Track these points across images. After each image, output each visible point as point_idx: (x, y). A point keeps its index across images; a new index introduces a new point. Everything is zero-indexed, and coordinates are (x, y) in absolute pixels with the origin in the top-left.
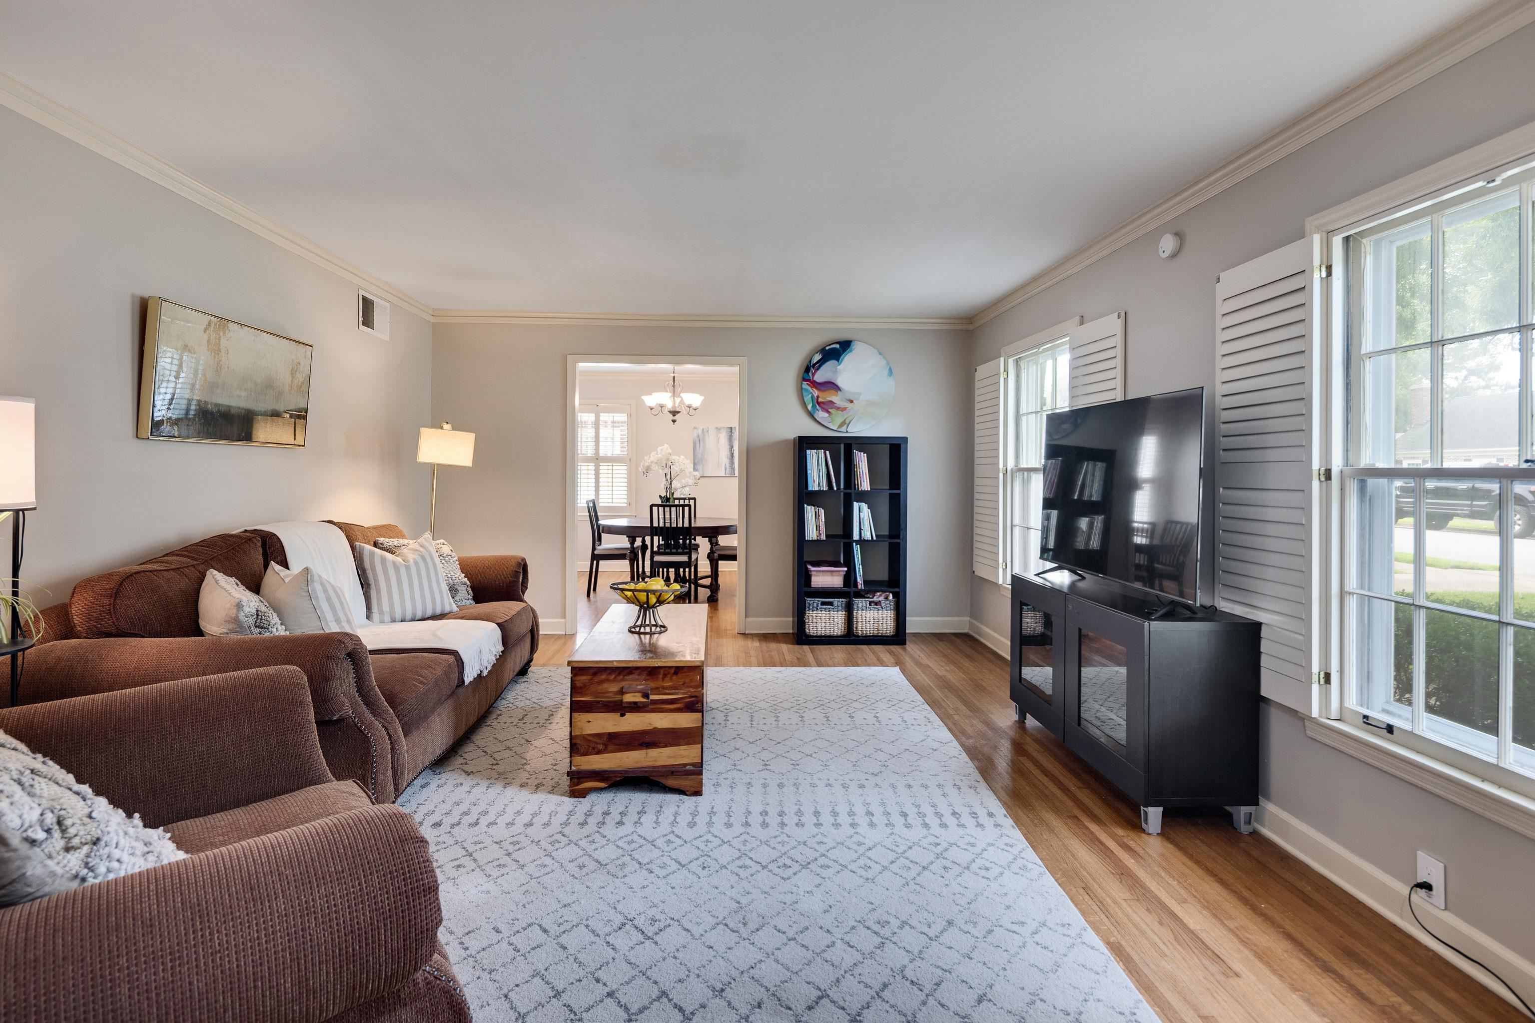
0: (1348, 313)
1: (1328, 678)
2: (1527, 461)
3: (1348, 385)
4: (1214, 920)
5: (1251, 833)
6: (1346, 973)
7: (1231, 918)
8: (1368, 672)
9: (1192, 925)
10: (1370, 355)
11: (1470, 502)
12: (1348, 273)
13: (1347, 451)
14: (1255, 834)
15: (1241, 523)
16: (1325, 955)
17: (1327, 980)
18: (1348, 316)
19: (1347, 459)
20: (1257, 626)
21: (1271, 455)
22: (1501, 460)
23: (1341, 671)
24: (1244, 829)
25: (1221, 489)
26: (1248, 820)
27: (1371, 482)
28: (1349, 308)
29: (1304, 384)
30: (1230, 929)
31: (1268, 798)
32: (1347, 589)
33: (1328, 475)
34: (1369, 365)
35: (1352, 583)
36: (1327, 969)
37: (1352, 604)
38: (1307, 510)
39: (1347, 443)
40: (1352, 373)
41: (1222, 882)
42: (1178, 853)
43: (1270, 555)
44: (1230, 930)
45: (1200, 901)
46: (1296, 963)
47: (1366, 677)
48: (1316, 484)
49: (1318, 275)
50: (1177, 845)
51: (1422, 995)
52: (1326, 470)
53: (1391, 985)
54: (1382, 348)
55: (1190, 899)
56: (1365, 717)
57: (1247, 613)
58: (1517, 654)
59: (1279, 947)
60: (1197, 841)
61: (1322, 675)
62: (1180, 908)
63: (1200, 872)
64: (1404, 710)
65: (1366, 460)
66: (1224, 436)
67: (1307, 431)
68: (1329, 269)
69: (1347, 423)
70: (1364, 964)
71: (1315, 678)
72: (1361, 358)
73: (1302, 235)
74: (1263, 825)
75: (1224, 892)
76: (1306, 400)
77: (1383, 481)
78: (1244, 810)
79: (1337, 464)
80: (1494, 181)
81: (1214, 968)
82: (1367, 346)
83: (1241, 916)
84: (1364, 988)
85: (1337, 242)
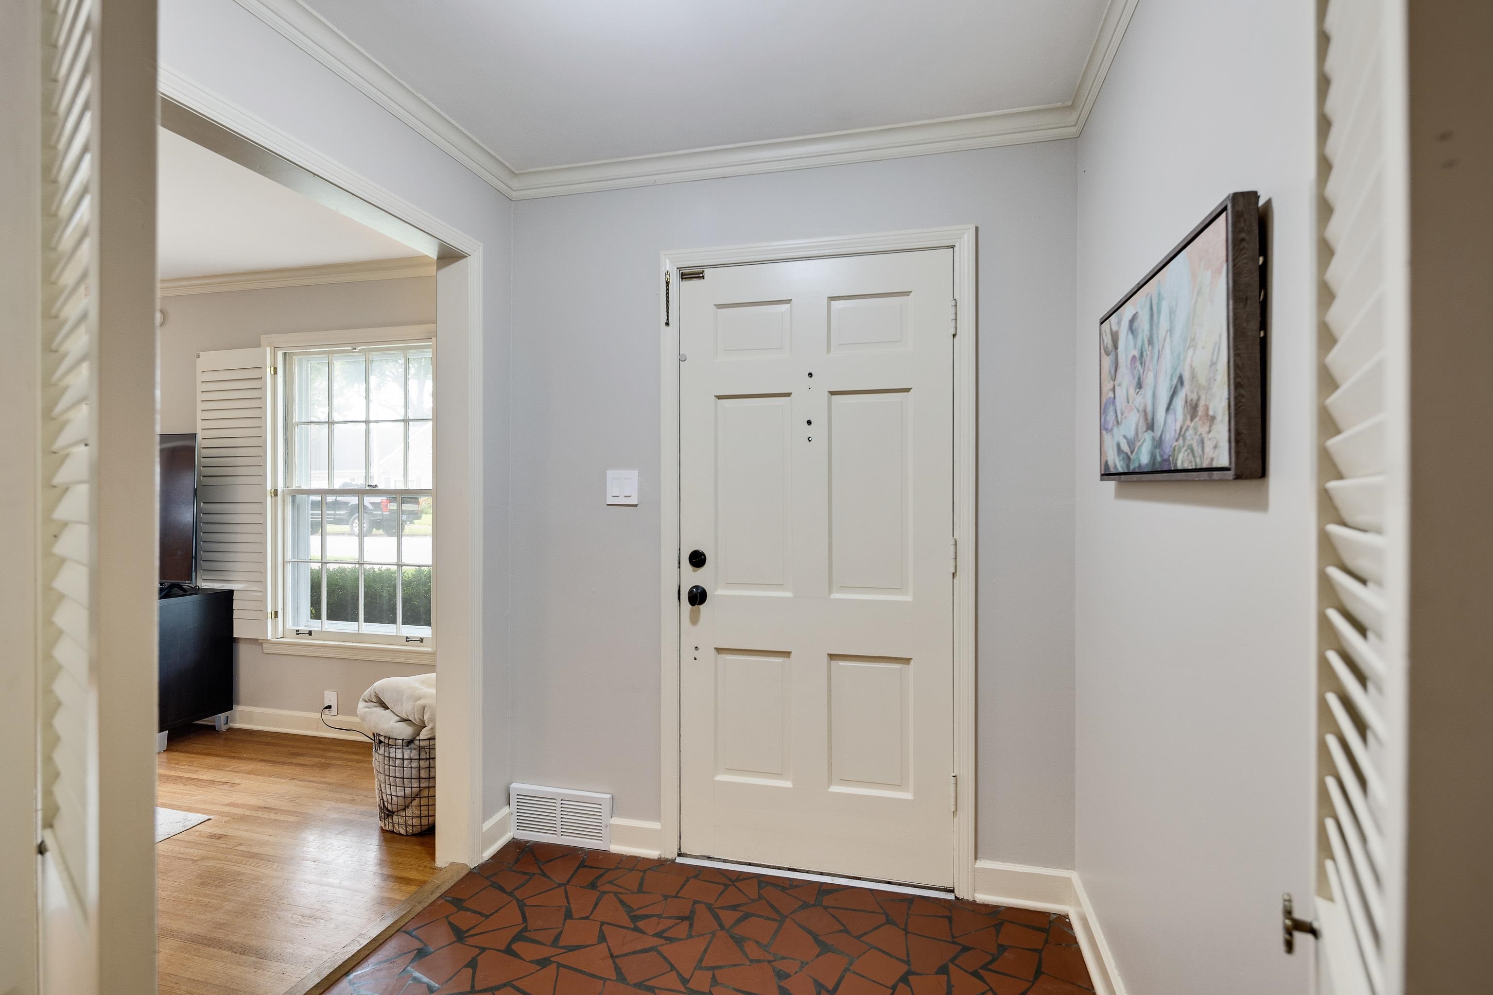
0: (285, 397)
1: (276, 613)
2: (368, 486)
3: (286, 440)
4: (218, 771)
5: (228, 729)
6: (294, 761)
7: (228, 767)
8: (297, 607)
9: (205, 778)
10: (298, 424)
11: (333, 512)
12: (285, 373)
13: (286, 479)
14: (231, 730)
15: (217, 526)
16: (283, 759)
17: (286, 767)
18: (285, 399)
19: (286, 484)
20: (231, 592)
21: (239, 480)
22: (354, 480)
23: (284, 609)
24: (224, 728)
25: (202, 503)
26: (225, 723)
27: (298, 497)
28: (286, 395)
29: (262, 437)
30: (229, 771)
31: (238, 704)
32: (287, 559)
33: (276, 493)
34: (297, 429)
35: (289, 556)
36: (284, 763)
37: (289, 568)
38: (263, 514)
39: (286, 474)
40: (288, 433)
41: (217, 756)
42: (182, 754)
43: (240, 545)
44: (231, 771)
45: (206, 768)
46: (268, 768)
47: (297, 609)
48: (269, 498)
49: (269, 371)
50: (180, 751)
51: (330, 754)
52: (275, 490)
53: (316, 756)
54: (303, 421)
55: (199, 769)
56: (297, 631)
57: (223, 586)
58: (365, 587)
59: (258, 766)
60: (193, 745)
61: (273, 613)
62: (194, 775)
63: (202, 757)
64: (316, 622)
65: (295, 485)
66: (203, 467)
67: (263, 466)
68: (275, 369)
69: (285, 462)
70: (302, 755)
71: (269, 615)
72: (293, 425)
73: (259, 345)
74: (235, 723)
75: (219, 759)
76: (263, 447)
77: (305, 496)
78: (223, 716)
79: (280, 487)
80: (355, 349)
81: (226, 787)
82: (296, 419)
83: (234, 764)
84: (303, 762)
85: (280, 354)
